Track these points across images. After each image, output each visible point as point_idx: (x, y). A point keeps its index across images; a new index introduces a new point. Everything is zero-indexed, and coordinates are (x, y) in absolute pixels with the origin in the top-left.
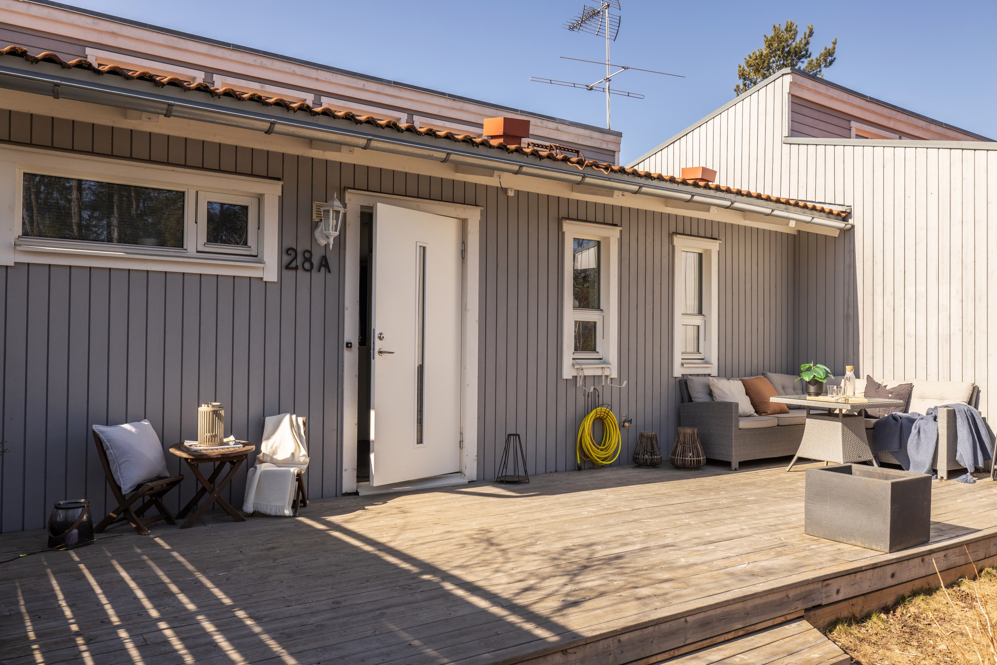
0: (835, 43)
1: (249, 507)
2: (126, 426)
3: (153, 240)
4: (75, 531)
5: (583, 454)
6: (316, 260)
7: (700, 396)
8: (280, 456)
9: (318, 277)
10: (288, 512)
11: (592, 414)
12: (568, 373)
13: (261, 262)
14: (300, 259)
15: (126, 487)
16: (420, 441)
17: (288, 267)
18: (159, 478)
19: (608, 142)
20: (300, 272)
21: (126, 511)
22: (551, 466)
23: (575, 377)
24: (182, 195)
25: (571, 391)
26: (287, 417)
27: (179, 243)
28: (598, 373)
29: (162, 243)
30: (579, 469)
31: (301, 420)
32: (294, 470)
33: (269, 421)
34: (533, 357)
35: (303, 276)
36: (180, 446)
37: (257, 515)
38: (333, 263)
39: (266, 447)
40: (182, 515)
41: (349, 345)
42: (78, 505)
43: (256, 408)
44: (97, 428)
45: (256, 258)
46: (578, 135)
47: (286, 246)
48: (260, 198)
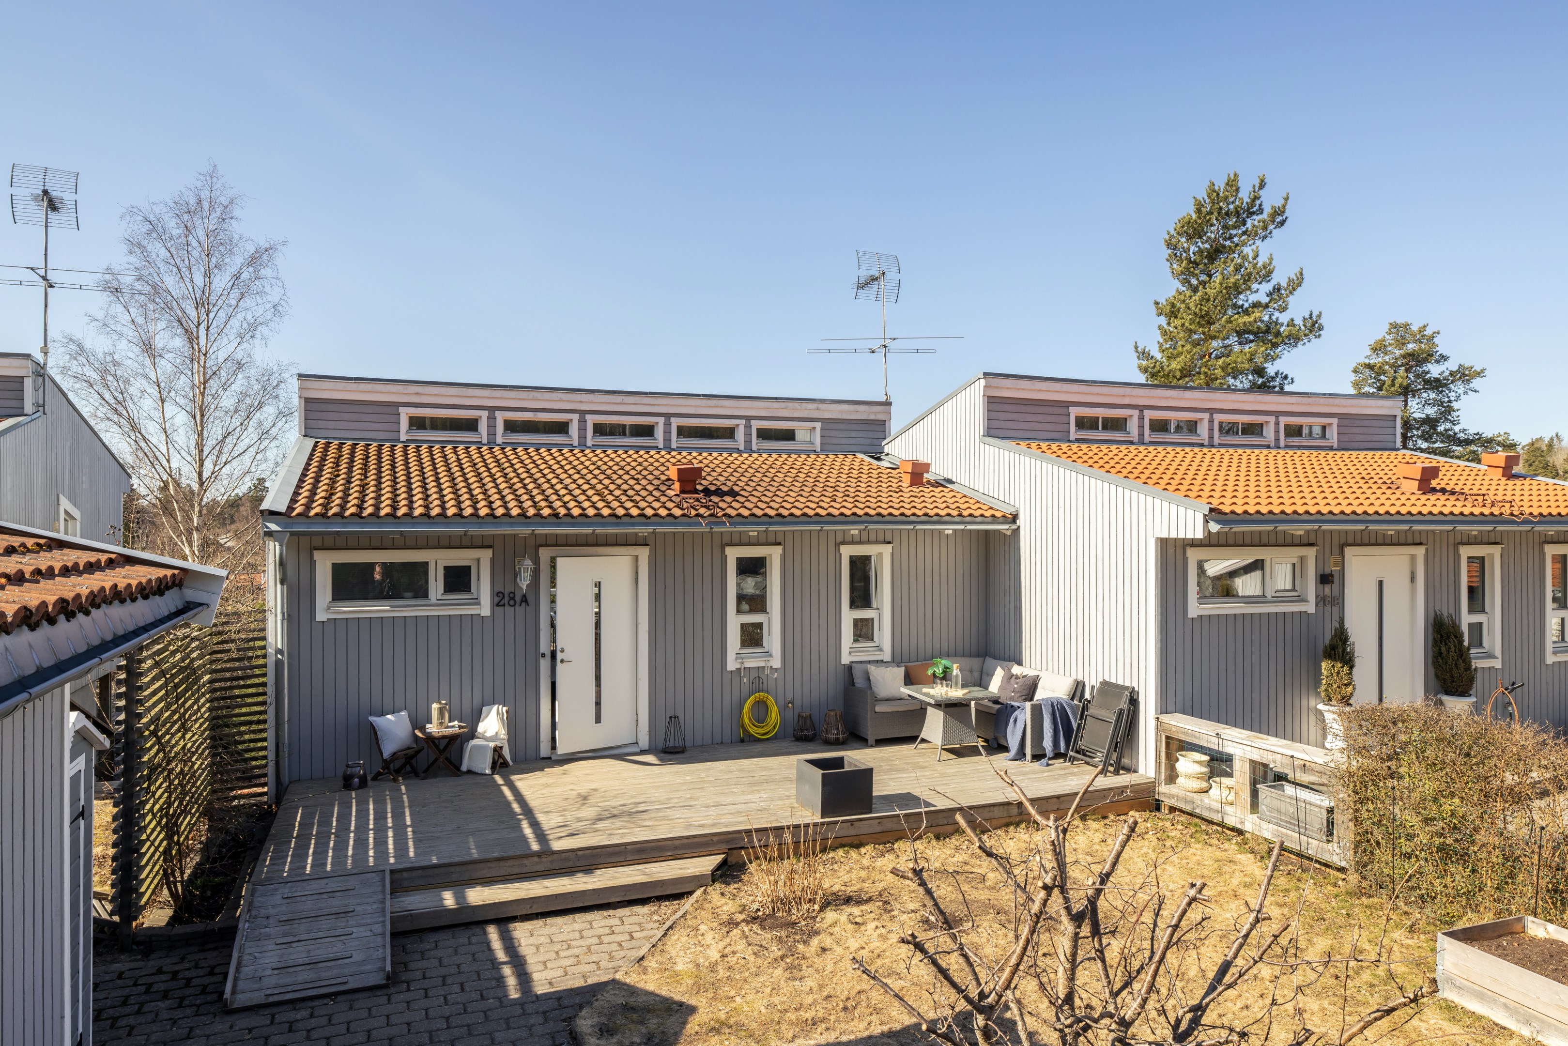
0: (1286, 199)
1: (464, 768)
2: (389, 717)
3: (409, 594)
4: (356, 780)
5: (745, 730)
6: (518, 599)
7: (859, 682)
8: (489, 734)
9: (520, 610)
10: (488, 771)
11: (752, 697)
12: (732, 665)
13: (479, 604)
14: (506, 599)
15: (386, 754)
16: (598, 720)
17: (498, 605)
18: (409, 748)
19: (875, 413)
20: (507, 607)
21: (388, 768)
22: (718, 739)
23: (739, 669)
24: (427, 563)
25: (736, 681)
26: (495, 707)
27: (426, 596)
28: (762, 664)
29: (416, 597)
30: (742, 741)
31: (505, 709)
32: (492, 745)
33: (485, 709)
34: (698, 656)
35: (509, 610)
36: (423, 729)
37: (470, 772)
38: (531, 599)
39: (481, 728)
40: (426, 771)
41: (543, 655)
42: (359, 765)
43: (477, 700)
44: (371, 719)
45: (477, 602)
46: (841, 412)
47: (496, 590)
48: (478, 560)
